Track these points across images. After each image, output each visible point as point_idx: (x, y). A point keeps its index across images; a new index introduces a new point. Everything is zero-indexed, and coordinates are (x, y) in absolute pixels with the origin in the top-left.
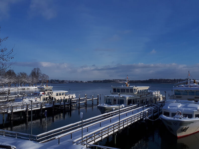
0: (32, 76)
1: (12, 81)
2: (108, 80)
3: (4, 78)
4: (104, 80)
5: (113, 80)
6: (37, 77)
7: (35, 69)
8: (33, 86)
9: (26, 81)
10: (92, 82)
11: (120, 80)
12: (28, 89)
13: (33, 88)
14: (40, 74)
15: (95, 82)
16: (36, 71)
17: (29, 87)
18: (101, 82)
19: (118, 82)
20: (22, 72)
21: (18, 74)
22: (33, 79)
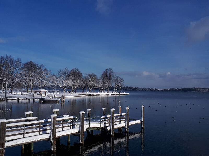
0: (104, 78)
1: (76, 83)
2: (189, 88)
3: (66, 79)
4: (184, 88)
5: (195, 88)
6: (109, 80)
7: (107, 70)
8: (105, 91)
9: (96, 85)
10: (169, 91)
11: (203, 89)
12: (98, 95)
13: (104, 94)
14: (113, 77)
15: (172, 90)
16: (108, 72)
17: (99, 93)
18: (179, 90)
19: (201, 91)
20: (91, 73)
21: (85, 76)
22: (104, 82)
